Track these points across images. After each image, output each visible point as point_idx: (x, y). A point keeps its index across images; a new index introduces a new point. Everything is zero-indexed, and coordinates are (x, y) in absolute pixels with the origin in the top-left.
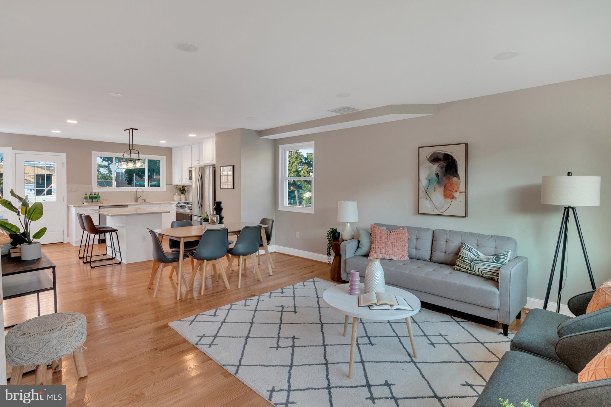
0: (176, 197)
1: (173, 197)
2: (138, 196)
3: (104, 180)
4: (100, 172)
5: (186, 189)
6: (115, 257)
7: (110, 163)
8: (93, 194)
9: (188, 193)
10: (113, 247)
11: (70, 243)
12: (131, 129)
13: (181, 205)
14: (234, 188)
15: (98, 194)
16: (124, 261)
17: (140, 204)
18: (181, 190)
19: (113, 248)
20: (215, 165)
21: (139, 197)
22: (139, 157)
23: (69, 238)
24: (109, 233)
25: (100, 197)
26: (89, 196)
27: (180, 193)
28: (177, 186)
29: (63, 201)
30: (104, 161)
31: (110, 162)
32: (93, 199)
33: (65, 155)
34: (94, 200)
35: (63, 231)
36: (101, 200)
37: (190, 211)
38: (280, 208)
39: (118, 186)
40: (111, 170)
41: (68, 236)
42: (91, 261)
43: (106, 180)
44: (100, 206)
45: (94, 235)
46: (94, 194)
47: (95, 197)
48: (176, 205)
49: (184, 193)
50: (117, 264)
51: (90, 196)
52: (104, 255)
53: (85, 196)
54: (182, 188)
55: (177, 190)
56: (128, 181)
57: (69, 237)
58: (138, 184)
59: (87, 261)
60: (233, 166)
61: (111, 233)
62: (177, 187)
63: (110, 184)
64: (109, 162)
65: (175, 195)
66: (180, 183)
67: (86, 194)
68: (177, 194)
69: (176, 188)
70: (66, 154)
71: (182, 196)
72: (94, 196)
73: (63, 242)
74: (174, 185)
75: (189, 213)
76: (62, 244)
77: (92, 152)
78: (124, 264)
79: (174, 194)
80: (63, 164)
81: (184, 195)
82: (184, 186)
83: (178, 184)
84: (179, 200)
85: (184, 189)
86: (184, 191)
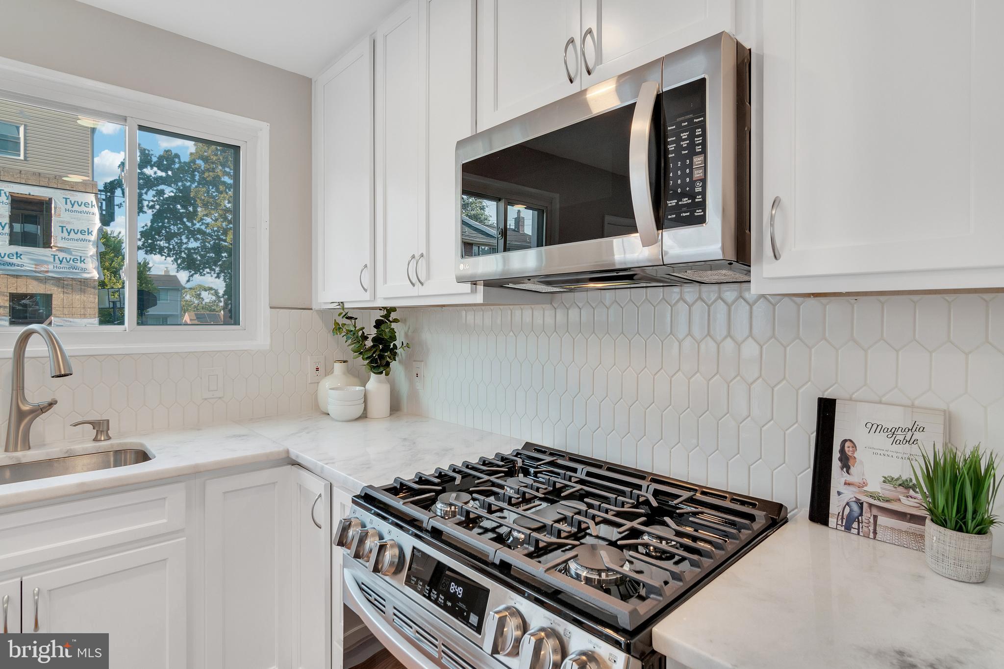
0: (338, 391)
5: (400, 331)
9: (407, 365)
18: (369, 343)
27: (361, 363)
28: (341, 321)
49: (387, 366)
54: (372, 332)
55: (344, 347)
65: (329, 372)
66: (367, 296)
68: (338, 367)
69: (338, 328)
71: (375, 383)
74: (324, 313)
81: (387, 374)
82: (387, 316)
83: (346, 306)
84: (369, 415)
85: (386, 337)
86: (383, 350)
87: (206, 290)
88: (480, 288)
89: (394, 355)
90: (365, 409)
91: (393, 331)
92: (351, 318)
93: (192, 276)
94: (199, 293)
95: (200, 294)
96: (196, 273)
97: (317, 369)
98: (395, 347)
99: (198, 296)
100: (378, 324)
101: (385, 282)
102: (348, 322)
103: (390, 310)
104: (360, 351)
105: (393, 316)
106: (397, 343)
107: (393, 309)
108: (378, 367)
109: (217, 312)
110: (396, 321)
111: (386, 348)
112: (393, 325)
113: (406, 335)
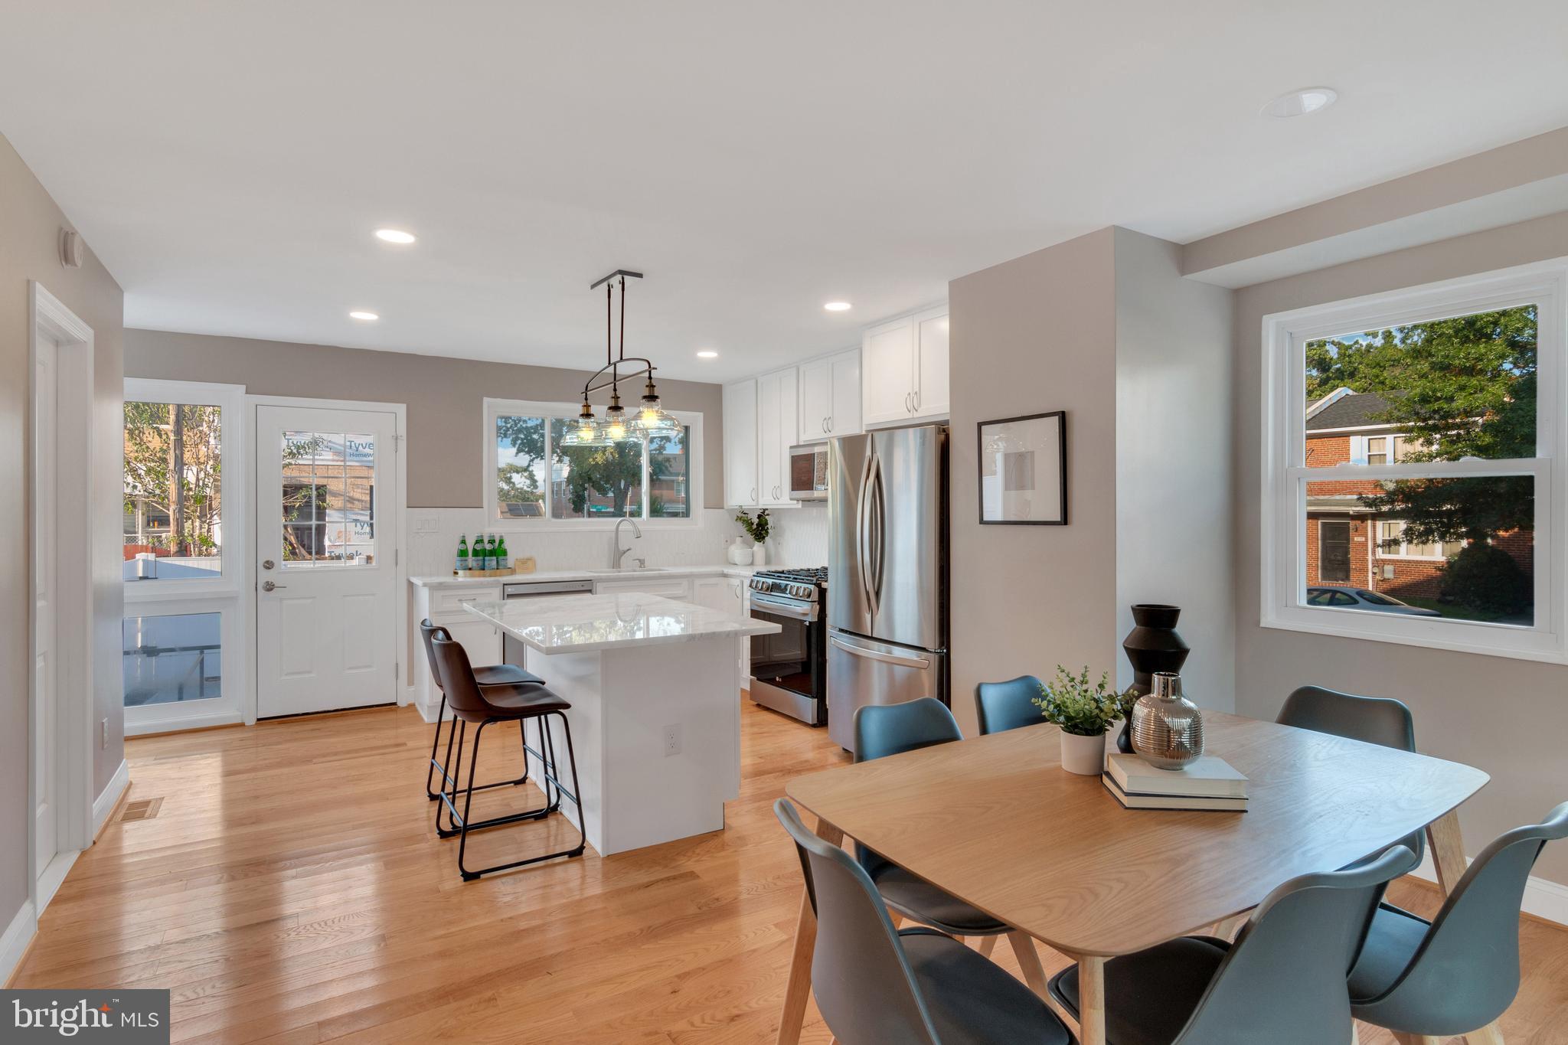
0: (738, 551)
1: (727, 548)
2: (623, 547)
3: (520, 503)
4: (514, 483)
5: (770, 522)
6: (557, 805)
7: (534, 458)
8: (486, 541)
9: (774, 538)
10: (549, 759)
11: (417, 705)
12: (623, 273)
13: (770, 581)
14: (1065, 520)
15: (501, 542)
16: (595, 841)
17: (633, 579)
18: (755, 526)
19: (549, 764)
20: (947, 422)
21: (626, 549)
22: (653, 386)
23: (412, 689)
24: (536, 718)
25: (505, 553)
26: (474, 550)
27: (750, 537)
28: (741, 515)
29: (397, 564)
30: (521, 454)
31: (534, 456)
32: (487, 558)
33: (401, 409)
34: (492, 562)
35: (397, 664)
36: (511, 560)
37: (809, 608)
38: (1270, 618)
39: (557, 513)
40: (535, 478)
41: (411, 682)
42: (469, 823)
43: (525, 501)
44: (504, 585)
45: (479, 724)
46: (489, 542)
47: (492, 553)
48: (752, 581)
49: (764, 538)
50: (565, 858)
51: (479, 547)
52: (518, 783)
53: (462, 547)
54: (756, 521)
55: (742, 528)
56: (574, 503)
57: (413, 684)
58: (594, 510)
59: (454, 826)
60: (1063, 417)
61: (543, 717)
62: (743, 518)
63: (533, 512)
64: (531, 456)
65: (733, 542)
66: (754, 503)
67: (463, 542)
68: (739, 540)
69: (738, 519)
70: (405, 405)
71: (758, 547)
72: (488, 547)
73: (395, 704)
74: (731, 511)
75: (805, 614)
76: (392, 710)
77: (482, 399)
78: (596, 856)
79: (730, 541)
80: (397, 439)
81: (764, 543)
82: (763, 513)
83: (743, 507)
84: (755, 563)
85: (764, 522)
86: (761, 530)
87: (518, 472)
88: (800, 502)
89: (767, 533)
90: (753, 560)
91: (766, 520)
92: (745, 514)
93: (532, 460)
94: (509, 475)
95: (511, 478)
96: (537, 458)
97: (727, 541)
98: (768, 528)
99: (509, 481)
100: (759, 517)
101: (763, 497)
102: (744, 515)
103: (765, 510)
104: (750, 530)
105: (766, 512)
106: (769, 526)
107: (767, 509)
108: (759, 539)
109: (532, 501)
110: (768, 515)
111: (763, 529)
112: (767, 517)
113: (773, 522)
